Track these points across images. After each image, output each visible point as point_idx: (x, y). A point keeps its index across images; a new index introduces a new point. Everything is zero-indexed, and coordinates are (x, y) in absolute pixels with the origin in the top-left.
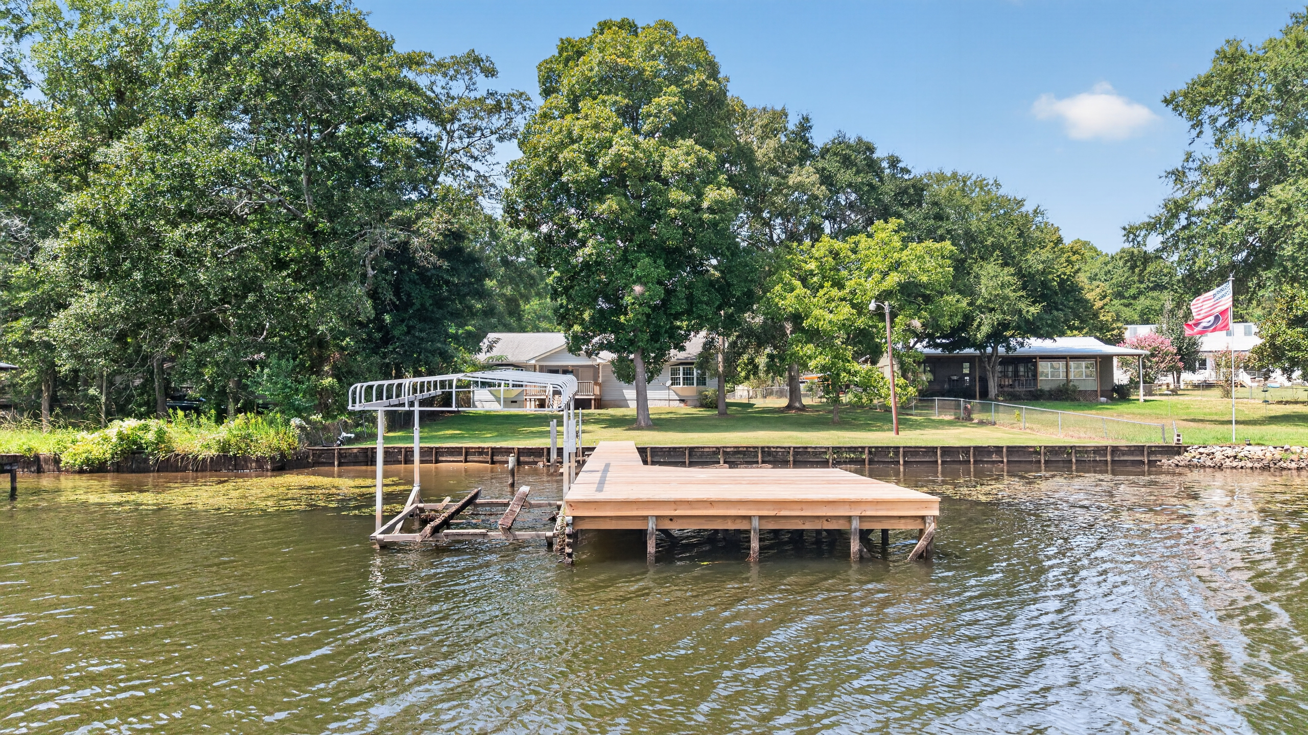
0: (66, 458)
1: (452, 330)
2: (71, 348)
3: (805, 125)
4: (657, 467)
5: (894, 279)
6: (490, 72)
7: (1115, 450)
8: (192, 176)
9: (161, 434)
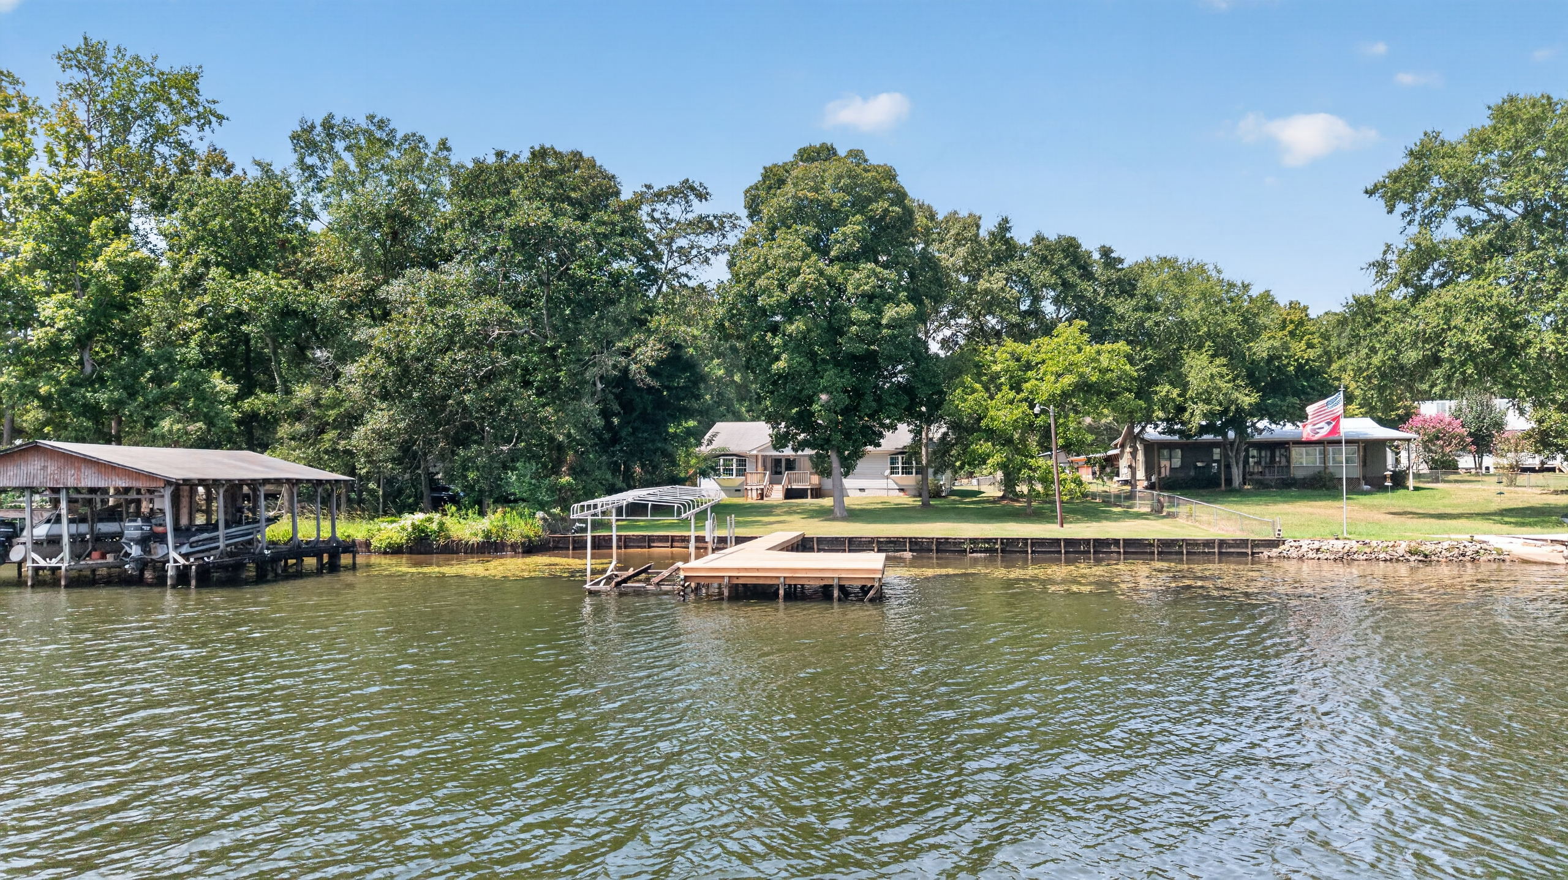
0: (375, 543)
1: (671, 430)
2: (367, 455)
3: (1004, 226)
4: (822, 554)
5: (1068, 380)
6: (702, 196)
7: (1222, 543)
8: (461, 325)
9: (441, 525)
